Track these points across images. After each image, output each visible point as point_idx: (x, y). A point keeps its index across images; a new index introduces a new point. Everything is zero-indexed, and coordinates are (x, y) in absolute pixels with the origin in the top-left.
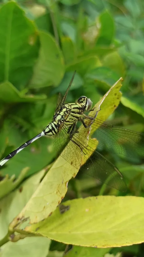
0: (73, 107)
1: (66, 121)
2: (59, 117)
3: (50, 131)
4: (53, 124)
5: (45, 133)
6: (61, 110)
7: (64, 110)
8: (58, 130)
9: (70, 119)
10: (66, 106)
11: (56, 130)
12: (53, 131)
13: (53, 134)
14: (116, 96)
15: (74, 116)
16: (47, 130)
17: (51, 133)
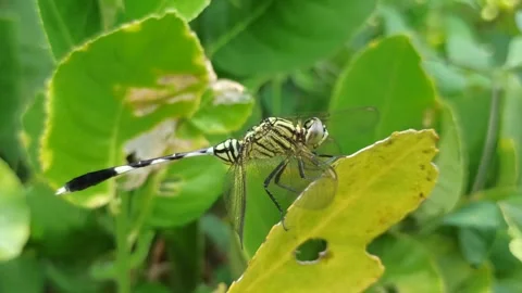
1: (259, 142)
3: (225, 150)
4: (234, 142)
5: (216, 151)
9: (267, 142)
12: (230, 153)
13: (230, 160)
14: (425, 173)
15: (276, 141)
16: (220, 147)
17: (224, 155)
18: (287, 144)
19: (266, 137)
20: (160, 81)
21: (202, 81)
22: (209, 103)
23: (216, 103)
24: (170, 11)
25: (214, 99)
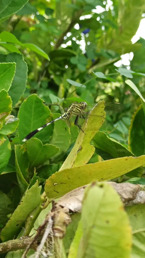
0: (76, 104)
1: (73, 111)
2: (69, 110)
3: (65, 116)
4: (66, 113)
6: (70, 107)
7: (71, 106)
8: (69, 116)
9: (75, 110)
10: (73, 104)
11: (68, 116)
12: (66, 116)
13: (67, 119)
14: (103, 114)
15: (77, 109)
16: (63, 116)
17: (65, 118)
18: (80, 110)
19: (75, 109)
21: (7, 114)
22: (4, 124)
23: (6, 124)
24: (3, 89)
25: (6, 122)
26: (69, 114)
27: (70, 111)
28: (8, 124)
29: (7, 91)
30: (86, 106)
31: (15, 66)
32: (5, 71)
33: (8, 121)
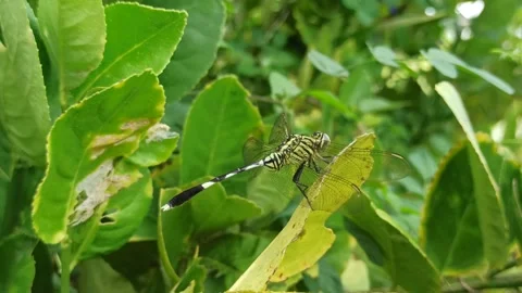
0: (304, 137)
1: (295, 151)
2: (285, 147)
4: (276, 154)
5: (265, 163)
6: (289, 140)
7: (292, 139)
8: (282, 162)
9: (299, 150)
10: (297, 136)
11: (279, 161)
12: (275, 162)
13: (275, 168)
14: (366, 162)
15: (305, 149)
16: (268, 159)
17: (271, 165)
18: (311, 151)
19: (299, 148)
20: (122, 127)
21: (152, 123)
22: (143, 142)
23: (148, 141)
24: (148, 69)
25: (147, 137)
26: (282, 157)
27: (286, 150)
28: (152, 142)
29: (157, 75)
30: (326, 142)
31: (186, 20)
32: (160, 26)
33: (154, 135)
